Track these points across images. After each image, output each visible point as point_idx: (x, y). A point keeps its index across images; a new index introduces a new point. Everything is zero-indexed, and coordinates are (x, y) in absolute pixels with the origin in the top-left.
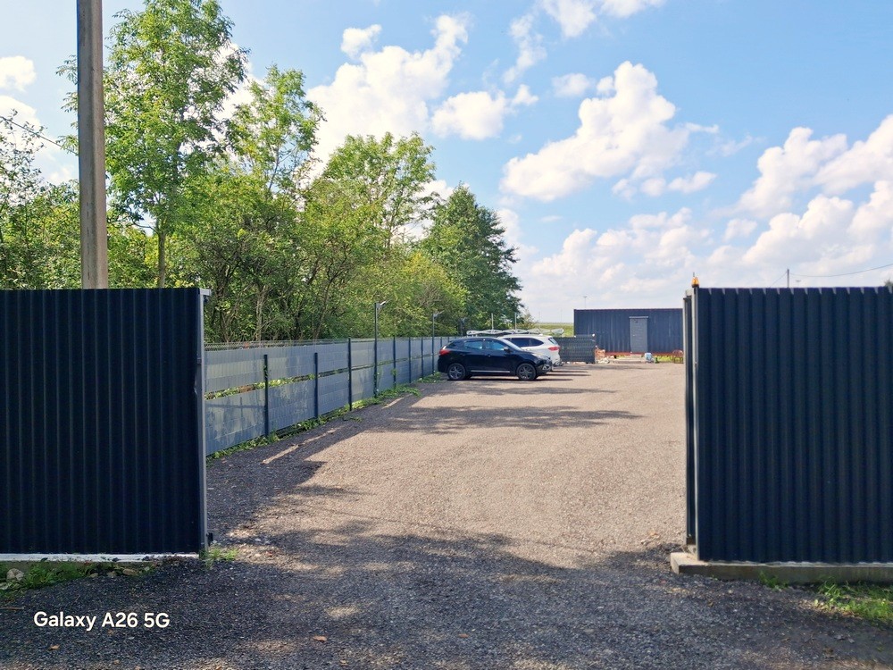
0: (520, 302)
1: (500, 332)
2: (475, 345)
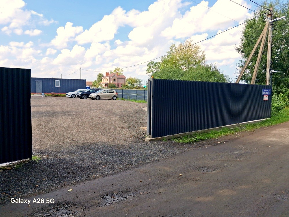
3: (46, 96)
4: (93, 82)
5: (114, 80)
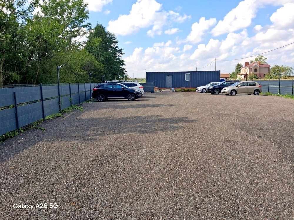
0: (125, 70)
1: (118, 81)
2: (108, 86)
3: (176, 91)
4: (231, 74)
5: (255, 70)
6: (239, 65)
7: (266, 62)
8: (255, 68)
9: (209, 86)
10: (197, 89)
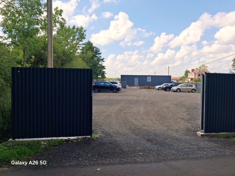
0: (105, 72)
3: (141, 88)
6: (187, 71)
7: (207, 70)
8: (199, 74)
9: (163, 86)
10: (155, 87)
